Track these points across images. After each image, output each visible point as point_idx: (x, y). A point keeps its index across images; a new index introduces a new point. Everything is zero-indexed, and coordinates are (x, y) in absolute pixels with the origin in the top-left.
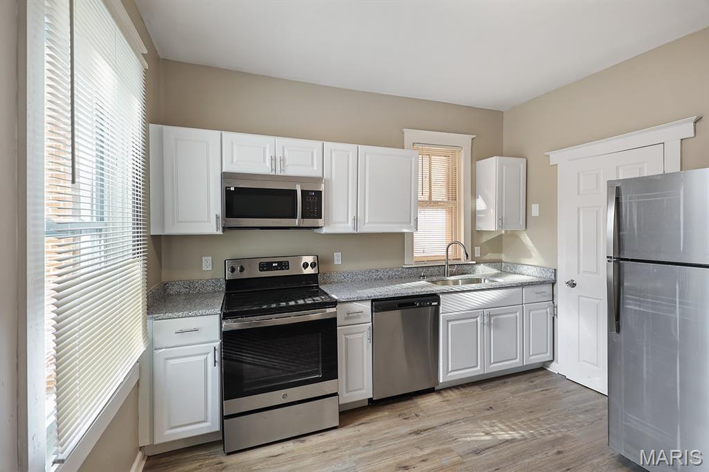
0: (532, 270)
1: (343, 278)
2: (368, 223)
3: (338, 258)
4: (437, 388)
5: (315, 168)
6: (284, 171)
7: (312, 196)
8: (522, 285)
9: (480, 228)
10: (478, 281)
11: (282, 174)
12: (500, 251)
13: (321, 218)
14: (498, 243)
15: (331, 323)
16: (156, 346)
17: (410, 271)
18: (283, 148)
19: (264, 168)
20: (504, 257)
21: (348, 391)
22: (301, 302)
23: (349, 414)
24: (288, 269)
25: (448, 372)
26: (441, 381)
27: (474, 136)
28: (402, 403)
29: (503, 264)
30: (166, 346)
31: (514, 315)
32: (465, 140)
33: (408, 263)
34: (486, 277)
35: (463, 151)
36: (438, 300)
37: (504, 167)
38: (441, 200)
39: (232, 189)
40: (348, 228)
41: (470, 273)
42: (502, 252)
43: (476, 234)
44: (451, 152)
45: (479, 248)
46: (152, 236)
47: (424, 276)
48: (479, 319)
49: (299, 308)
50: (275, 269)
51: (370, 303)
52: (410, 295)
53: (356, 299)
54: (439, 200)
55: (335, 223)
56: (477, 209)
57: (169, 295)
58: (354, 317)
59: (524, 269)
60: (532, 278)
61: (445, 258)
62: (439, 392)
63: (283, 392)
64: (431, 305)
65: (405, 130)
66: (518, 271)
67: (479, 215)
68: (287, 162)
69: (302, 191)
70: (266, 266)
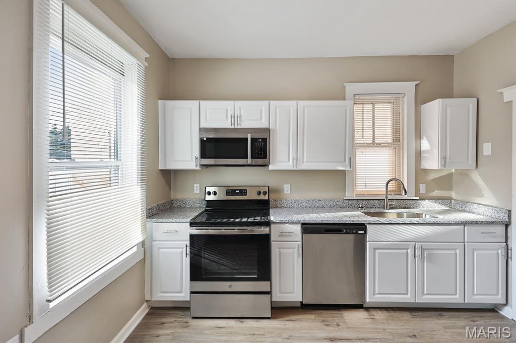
0: (482, 209)
1: (291, 204)
2: (306, 162)
3: (287, 189)
4: (364, 306)
5: (263, 121)
6: (240, 124)
7: (260, 142)
8: (464, 224)
9: (425, 167)
10: (418, 215)
11: (239, 127)
12: (450, 188)
13: (266, 158)
14: (446, 181)
15: (266, 238)
16: (154, 239)
17: (351, 203)
18: (240, 108)
19: (226, 124)
20: (453, 195)
21: (281, 292)
22: (245, 220)
23: (280, 310)
24: (246, 195)
25: (374, 294)
26: (367, 301)
27: (418, 82)
28: (330, 312)
29: (453, 201)
30: (159, 239)
31: (453, 252)
32: (409, 87)
33: (349, 195)
34: (429, 212)
35: (406, 97)
36: (365, 229)
37: (449, 109)
38: (385, 142)
39: (205, 139)
40: (289, 166)
41: (414, 208)
42: (452, 190)
43: (420, 173)
44: (395, 99)
45: (425, 185)
46: (160, 170)
47: (362, 207)
48: (409, 250)
49: (241, 224)
50: (237, 194)
51: (300, 226)
52: (336, 222)
53: (287, 222)
54: (381, 142)
55: (279, 162)
56: (422, 149)
57: (174, 207)
58: (286, 236)
59: (474, 208)
60: (482, 217)
61: (385, 193)
62: (368, 309)
63: (229, 283)
64: (357, 233)
65: (345, 84)
66: (467, 209)
67: (423, 155)
68: (243, 119)
69: (251, 138)
70: (231, 192)
